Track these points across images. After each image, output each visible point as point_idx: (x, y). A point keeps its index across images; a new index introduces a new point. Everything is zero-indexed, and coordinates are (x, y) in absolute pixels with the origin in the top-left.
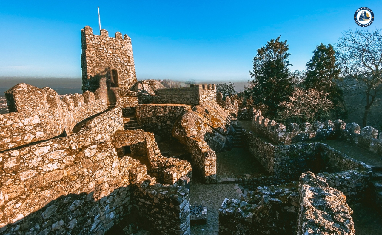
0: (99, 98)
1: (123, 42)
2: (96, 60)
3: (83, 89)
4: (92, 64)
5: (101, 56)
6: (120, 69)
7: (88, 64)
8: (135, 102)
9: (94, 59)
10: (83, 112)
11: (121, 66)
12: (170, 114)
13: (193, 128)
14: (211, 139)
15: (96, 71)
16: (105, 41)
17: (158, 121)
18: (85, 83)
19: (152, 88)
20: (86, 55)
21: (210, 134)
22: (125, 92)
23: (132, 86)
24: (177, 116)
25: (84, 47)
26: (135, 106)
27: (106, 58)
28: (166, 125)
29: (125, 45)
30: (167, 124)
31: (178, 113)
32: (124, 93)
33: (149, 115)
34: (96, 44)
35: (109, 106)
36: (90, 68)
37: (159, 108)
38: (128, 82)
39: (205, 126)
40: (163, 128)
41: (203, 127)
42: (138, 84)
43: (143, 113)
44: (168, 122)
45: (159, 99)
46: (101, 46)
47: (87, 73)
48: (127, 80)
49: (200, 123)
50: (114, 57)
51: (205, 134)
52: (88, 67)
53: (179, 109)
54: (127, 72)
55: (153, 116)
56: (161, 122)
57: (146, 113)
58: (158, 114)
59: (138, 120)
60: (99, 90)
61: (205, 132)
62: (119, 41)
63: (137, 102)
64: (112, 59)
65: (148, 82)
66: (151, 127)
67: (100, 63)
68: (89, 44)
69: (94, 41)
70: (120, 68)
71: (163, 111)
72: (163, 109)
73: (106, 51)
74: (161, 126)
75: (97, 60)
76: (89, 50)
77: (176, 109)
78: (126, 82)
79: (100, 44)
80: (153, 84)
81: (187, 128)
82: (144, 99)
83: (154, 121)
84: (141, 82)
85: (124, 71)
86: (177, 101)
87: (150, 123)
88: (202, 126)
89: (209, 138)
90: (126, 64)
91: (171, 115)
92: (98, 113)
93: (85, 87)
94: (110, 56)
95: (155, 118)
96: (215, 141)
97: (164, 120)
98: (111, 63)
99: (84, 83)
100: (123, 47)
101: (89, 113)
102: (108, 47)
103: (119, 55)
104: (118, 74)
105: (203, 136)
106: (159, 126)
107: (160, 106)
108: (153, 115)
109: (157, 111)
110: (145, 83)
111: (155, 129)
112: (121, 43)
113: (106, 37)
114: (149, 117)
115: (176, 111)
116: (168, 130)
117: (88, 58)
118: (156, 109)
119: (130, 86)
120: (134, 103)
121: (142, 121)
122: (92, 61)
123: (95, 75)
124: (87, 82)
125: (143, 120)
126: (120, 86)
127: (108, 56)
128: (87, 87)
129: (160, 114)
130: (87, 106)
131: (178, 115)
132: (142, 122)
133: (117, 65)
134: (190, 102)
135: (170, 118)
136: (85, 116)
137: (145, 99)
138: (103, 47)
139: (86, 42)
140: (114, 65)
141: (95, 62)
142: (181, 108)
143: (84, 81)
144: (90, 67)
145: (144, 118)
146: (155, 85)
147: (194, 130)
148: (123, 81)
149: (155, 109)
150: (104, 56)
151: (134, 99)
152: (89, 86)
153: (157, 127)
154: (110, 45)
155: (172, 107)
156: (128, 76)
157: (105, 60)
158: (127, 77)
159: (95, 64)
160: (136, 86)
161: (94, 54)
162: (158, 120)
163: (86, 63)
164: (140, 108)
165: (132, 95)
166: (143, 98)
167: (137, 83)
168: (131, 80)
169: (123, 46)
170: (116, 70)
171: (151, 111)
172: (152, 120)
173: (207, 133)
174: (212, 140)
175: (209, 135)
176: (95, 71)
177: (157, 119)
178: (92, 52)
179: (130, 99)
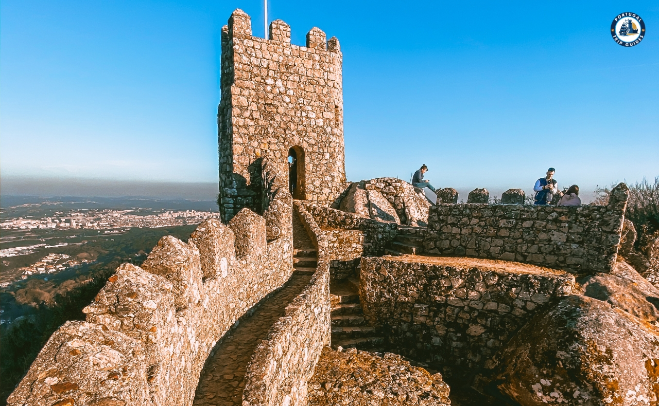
0: (277, 238)
1: (327, 60)
2: (256, 115)
3: (219, 202)
4: (244, 131)
5: (267, 104)
6: (313, 145)
7: (235, 129)
8: (354, 245)
9: (251, 114)
10: (230, 298)
11: (315, 135)
12: (489, 301)
15: (254, 152)
16: (281, 58)
17: (437, 319)
18: (226, 186)
19: (391, 203)
20: (231, 104)
22: (326, 215)
23: (337, 195)
24: (518, 312)
25: (227, 79)
26: (351, 257)
27: (279, 111)
28: (465, 338)
29: (331, 69)
30: (469, 335)
31: (526, 302)
32: (324, 218)
33: (406, 295)
34: (257, 66)
35: (297, 261)
36: (240, 140)
37: (446, 277)
38: (330, 185)
40: (450, 346)
42: (355, 191)
43: (384, 288)
44: (476, 330)
45: (431, 239)
46: (271, 73)
47: (231, 155)
48: (328, 178)
50: (301, 107)
52: (236, 138)
53: (533, 286)
54: (327, 156)
55: (418, 302)
56: (449, 325)
57: (397, 288)
58: (440, 295)
59: (366, 305)
60: (278, 209)
62: (317, 58)
63: (359, 246)
64: (295, 113)
65: (383, 185)
66: (408, 334)
67: (263, 127)
68: (241, 67)
69: (253, 59)
70: (313, 142)
71: (459, 288)
72: (461, 281)
73: (282, 90)
74: (446, 339)
75: (258, 117)
76: (241, 85)
77: (516, 286)
78: (324, 184)
79: (268, 67)
80: (396, 189)
82: (378, 238)
83: (422, 319)
84: (363, 185)
85: (321, 150)
86: (503, 250)
87: (405, 322)
90: (329, 130)
91: (492, 306)
92: (272, 290)
93: (227, 195)
94: (290, 106)
95: (424, 307)
97: (457, 317)
98: (292, 126)
99: (223, 185)
100: (326, 78)
101: (248, 297)
102: (286, 78)
103: (312, 103)
104: (307, 159)
106: (437, 336)
107: (451, 270)
108: (421, 296)
109: (439, 283)
110: (374, 187)
111: (419, 345)
112: (321, 62)
113: (285, 44)
114: (403, 303)
115: (518, 294)
116: (470, 356)
117: (236, 111)
118: (436, 277)
119: (332, 198)
120: (350, 250)
121: (379, 312)
122: (245, 118)
123: (252, 162)
124: (231, 183)
125: (384, 310)
126: (309, 197)
127: (285, 105)
128: (232, 197)
129: (447, 296)
130: (244, 270)
131: (524, 308)
132: (379, 316)
133: (306, 132)
134: (562, 258)
135: (483, 314)
136: (236, 311)
137: (380, 236)
138: (274, 78)
139: (233, 62)
140: (298, 133)
141: (252, 123)
142: (542, 285)
143: (223, 179)
144: (241, 137)
145: (388, 302)
146: (403, 195)
148: (317, 183)
149: (430, 279)
150: (276, 103)
151: (351, 236)
152: (236, 194)
153: (428, 338)
154: (292, 72)
155: (501, 276)
156: (331, 167)
157: (278, 118)
158: (327, 170)
159: (252, 130)
160: (348, 197)
161: (251, 100)
162: (435, 315)
163: (231, 125)
164: (378, 270)
165: (345, 224)
166: (377, 235)
167: (350, 187)
168: (336, 179)
169: (326, 74)
170: (301, 149)
171: (414, 285)
172: (413, 312)
176: (251, 150)
177: (434, 311)
178: (246, 93)
179: (341, 238)
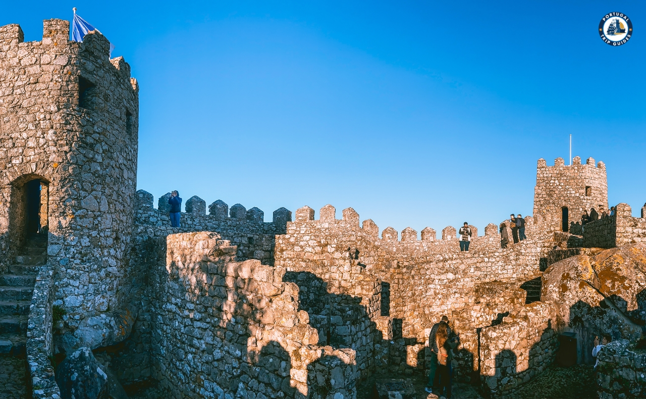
2: (545, 196)
5: (550, 191)
6: (573, 206)
9: (542, 196)
11: (574, 201)
13: (554, 285)
14: (587, 320)
16: (558, 172)
21: (590, 308)
27: (556, 193)
39: (581, 286)
41: (573, 287)
49: (570, 278)
50: (567, 190)
51: (576, 303)
61: (577, 299)
64: (564, 192)
67: (548, 200)
68: (539, 178)
70: (573, 204)
73: (558, 184)
76: (538, 185)
79: (552, 176)
81: (546, 282)
85: (577, 207)
88: (571, 284)
89: (583, 316)
90: (582, 197)
94: (562, 190)
96: (600, 330)
98: (562, 198)
102: (560, 179)
103: (573, 187)
104: (570, 212)
105: (567, 307)
127: (559, 190)
133: (569, 200)
138: (554, 180)
140: (565, 201)
141: (543, 199)
147: (555, 288)
150: (555, 190)
154: (563, 176)
157: (555, 196)
161: (543, 190)
170: (567, 207)
173: (580, 302)
174: (590, 324)
175: (585, 309)
